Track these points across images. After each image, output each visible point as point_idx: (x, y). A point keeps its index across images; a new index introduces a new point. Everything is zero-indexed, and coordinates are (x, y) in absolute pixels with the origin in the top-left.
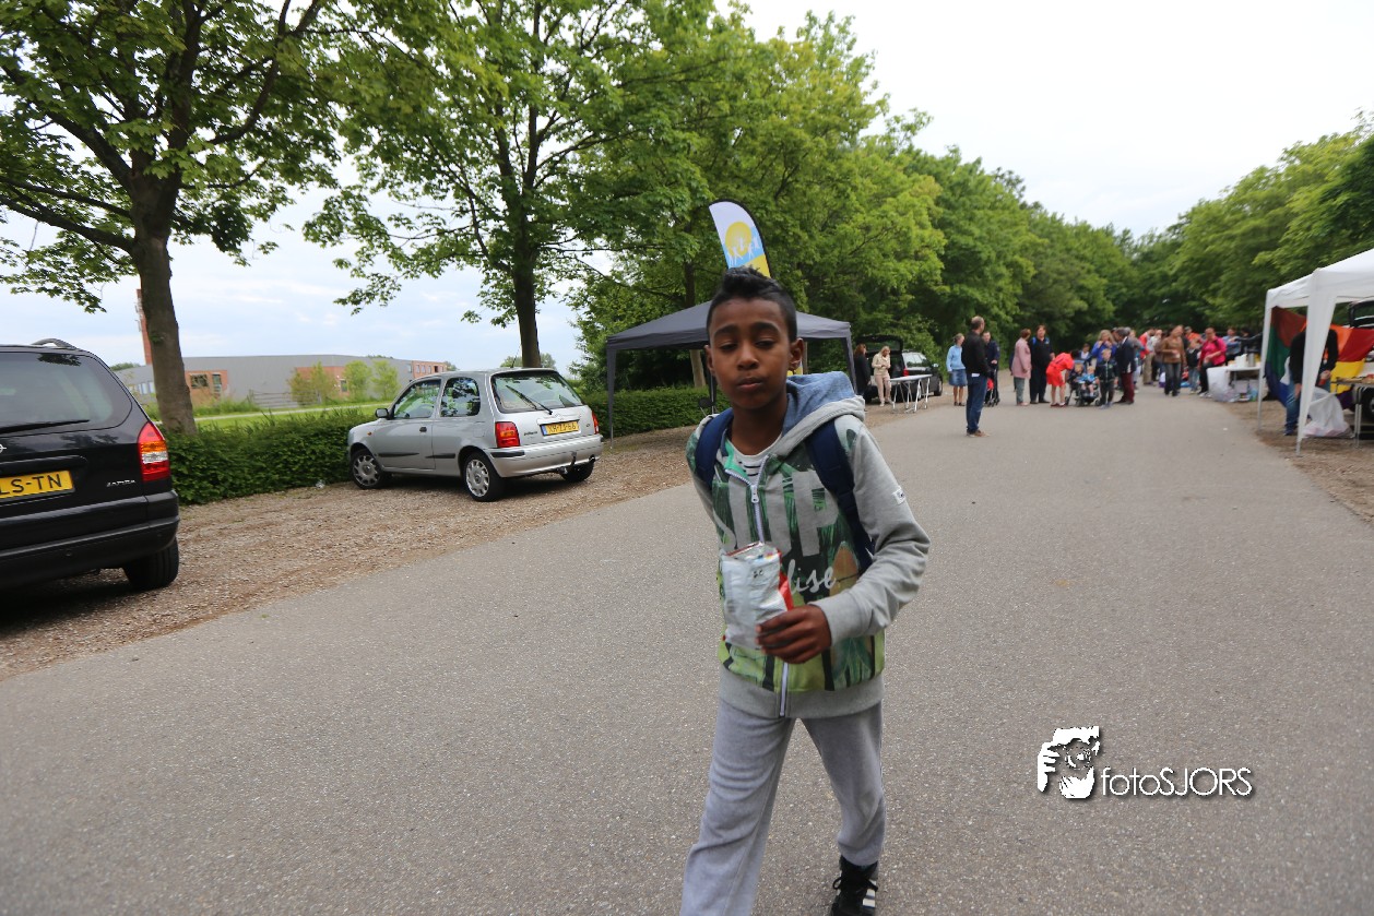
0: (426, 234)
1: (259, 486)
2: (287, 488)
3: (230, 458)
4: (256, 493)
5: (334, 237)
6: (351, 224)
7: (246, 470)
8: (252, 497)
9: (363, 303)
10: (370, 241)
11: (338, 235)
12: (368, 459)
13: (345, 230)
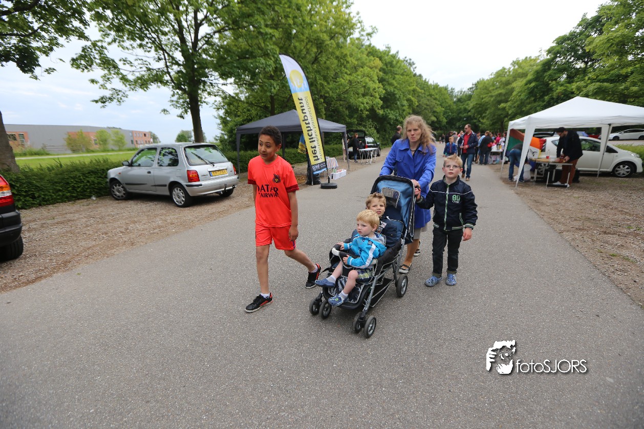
0: (140, 70)
1: (59, 199)
2: (75, 201)
3: (41, 185)
4: (57, 202)
5: (89, 67)
6: (98, 61)
7: (51, 191)
8: (56, 205)
9: (107, 103)
10: (109, 71)
11: (90, 66)
12: (119, 186)
13: (94, 64)
